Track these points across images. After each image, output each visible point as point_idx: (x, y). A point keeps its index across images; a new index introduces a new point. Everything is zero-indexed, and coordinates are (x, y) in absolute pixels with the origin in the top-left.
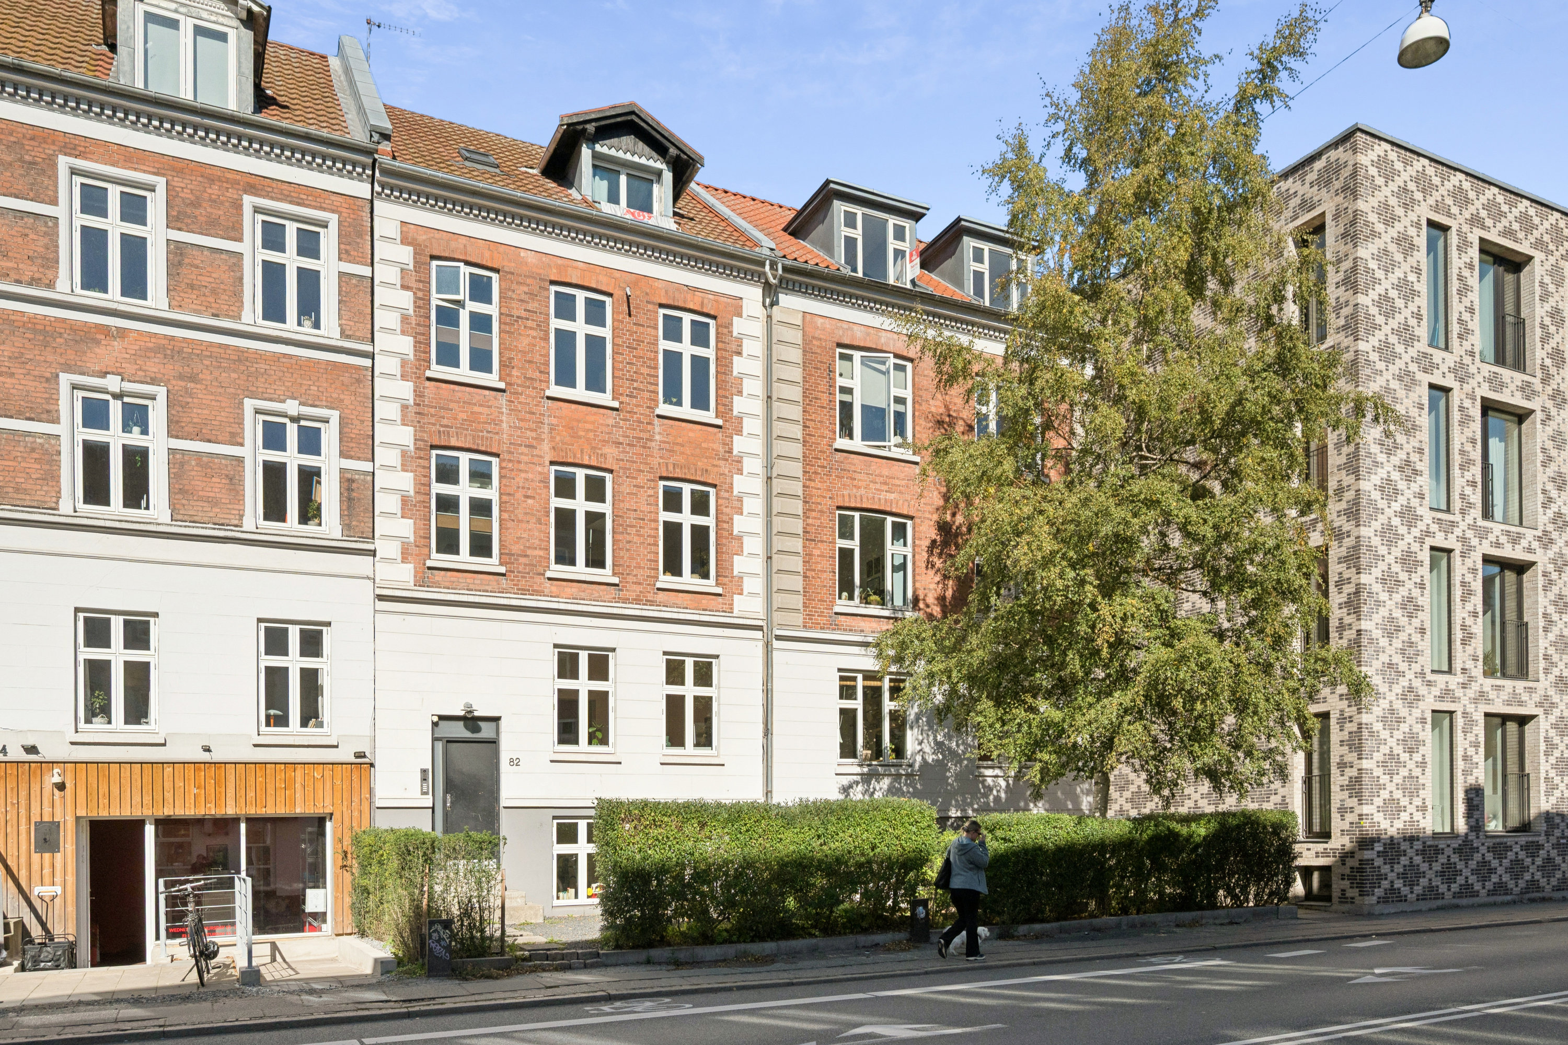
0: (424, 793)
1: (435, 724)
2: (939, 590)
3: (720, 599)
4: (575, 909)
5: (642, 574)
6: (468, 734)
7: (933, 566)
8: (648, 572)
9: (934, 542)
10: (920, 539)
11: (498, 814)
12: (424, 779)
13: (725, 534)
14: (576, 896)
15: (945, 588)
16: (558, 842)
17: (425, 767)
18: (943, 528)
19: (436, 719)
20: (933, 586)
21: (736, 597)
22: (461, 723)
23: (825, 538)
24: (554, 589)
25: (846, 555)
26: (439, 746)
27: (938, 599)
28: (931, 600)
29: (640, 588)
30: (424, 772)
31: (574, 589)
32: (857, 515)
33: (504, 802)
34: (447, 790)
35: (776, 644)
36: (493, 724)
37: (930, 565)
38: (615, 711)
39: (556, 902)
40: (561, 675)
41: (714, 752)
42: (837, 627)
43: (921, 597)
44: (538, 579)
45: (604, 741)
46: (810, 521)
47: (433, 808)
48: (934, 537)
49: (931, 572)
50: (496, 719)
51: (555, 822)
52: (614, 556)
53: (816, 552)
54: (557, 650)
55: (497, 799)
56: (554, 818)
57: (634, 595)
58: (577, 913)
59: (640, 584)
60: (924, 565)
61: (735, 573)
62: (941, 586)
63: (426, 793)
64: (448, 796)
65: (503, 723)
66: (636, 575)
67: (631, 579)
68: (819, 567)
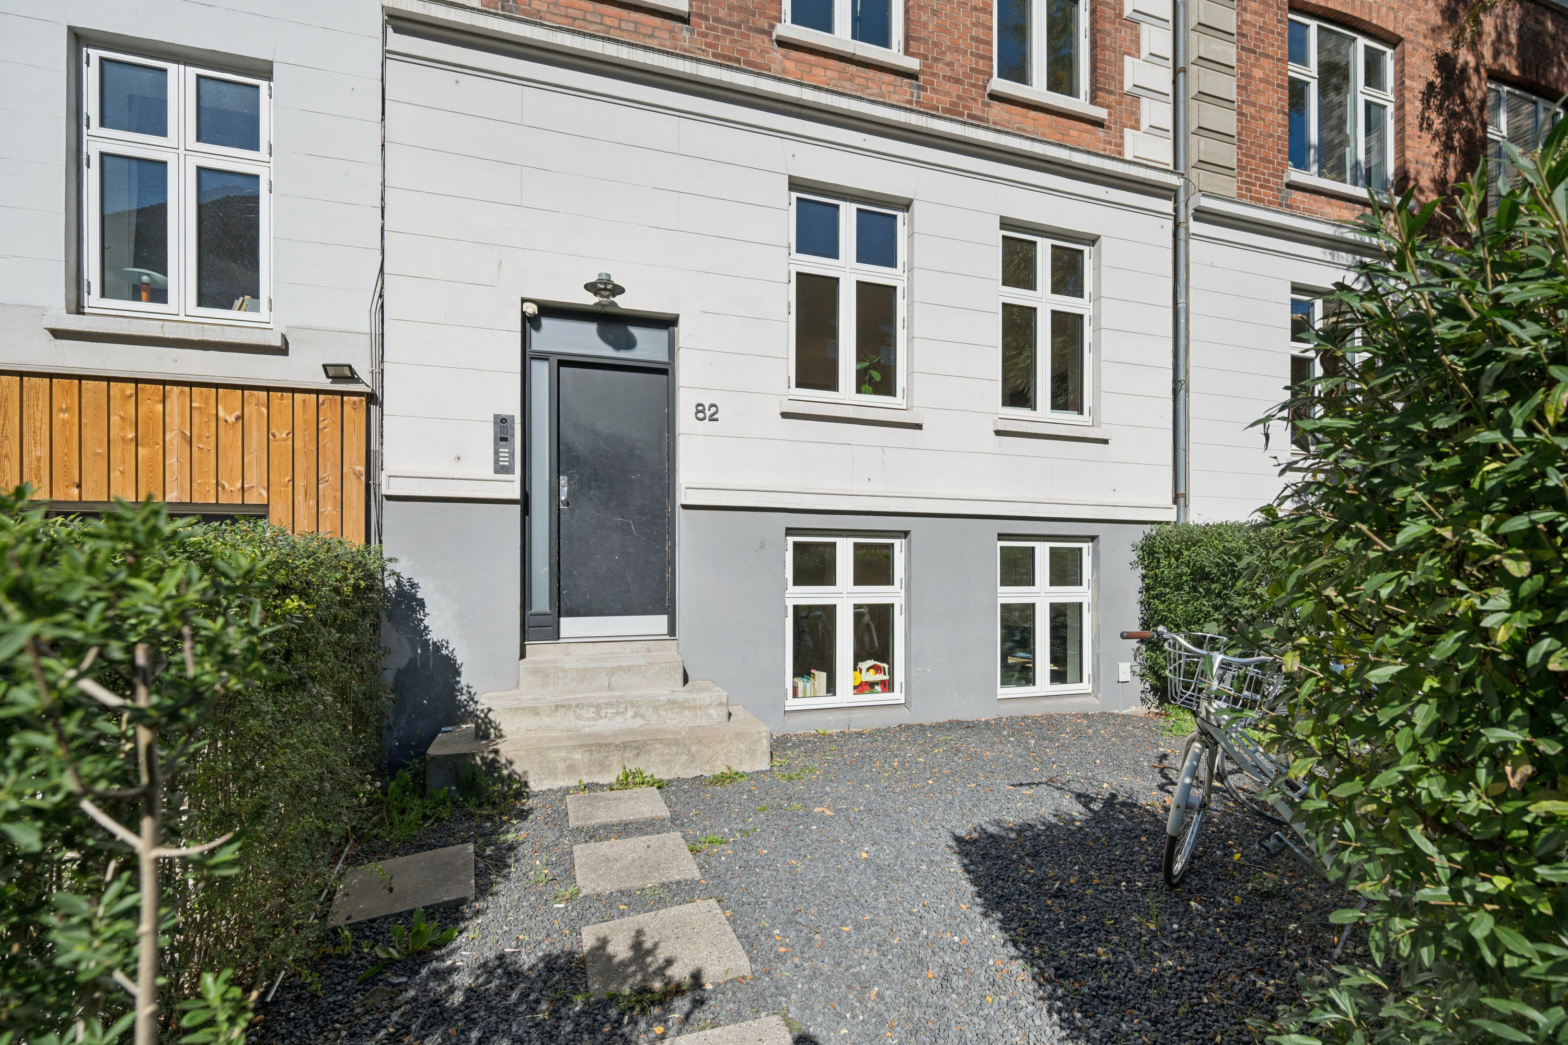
0: (500, 469)
1: (530, 323)
2: (1438, 168)
3: (1100, 132)
4: (830, 717)
5: (963, 63)
6: (606, 351)
7: (1430, 126)
8: (972, 62)
9: (1431, 85)
10: (1412, 78)
11: (672, 521)
12: (502, 438)
13: (1109, 13)
14: (831, 688)
15: (1445, 166)
16: (796, 583)
17: (504, 412)
18: (1445, 63)
19: (531, 309)
20: (1429, 159)
21: (1128, 132)
22: (592, 327)
23: (1270, 51)
24: (791, 66)
25: (1297, 90)
26: (541, 372)
27: (1433, 180)
28: (1425, 182)
29: (956, 90)
30: (502, 422)
31: (830, 71)
32: (1313, 24)
33: (683, 497)
34: (558, 467)
35: (1196, 227)
36: (663, 335)
37: (1425, 123)
38: (909, 326)
39: (792, 703)
40: (804, 246)
41: (1086, 418)
42: (1289, 208)
43: (1412, 174)
44: (758, 41)
45: (886, 386)
46: (1248, 17)
47: (525, 502)
48: (1431, 78)
49: (1427, 136)
50: (667, 323)
51: (791, 540)
52: (907, 21)
53: (1258, 73)
54: (795, 195)
55: (669, 489)
56: (790, 531)
57: (946, 102)
58: (833, 725)
59: (957, 81)
60: (1417, 122)
61: (1128, 87)
62: (1440, 161)
63: (508, 470)
64: (563, 480)
65: (682, 330)
66: (950, 64)
67: (940, 68)
68: (1262, 101)
